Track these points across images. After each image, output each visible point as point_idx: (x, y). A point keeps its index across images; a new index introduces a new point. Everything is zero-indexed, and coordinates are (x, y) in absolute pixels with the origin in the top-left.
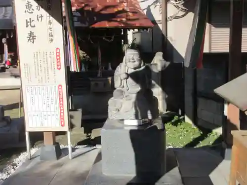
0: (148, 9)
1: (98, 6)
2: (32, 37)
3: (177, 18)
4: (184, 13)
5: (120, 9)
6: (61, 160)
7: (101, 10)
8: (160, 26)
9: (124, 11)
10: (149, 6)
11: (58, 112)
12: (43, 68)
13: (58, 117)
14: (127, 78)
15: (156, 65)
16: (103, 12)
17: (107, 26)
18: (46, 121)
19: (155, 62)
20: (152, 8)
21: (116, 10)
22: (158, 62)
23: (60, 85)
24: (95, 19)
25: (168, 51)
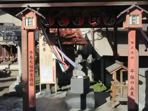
0: (86, 34)
1: (64, 34)
2: (44, 49)
3: (98, 40)
4: (101, 38)
5: (74, 36)
6: (52, 95)
7: (66, 36)
8: (91, 43)
9: (75, 37)
10: (86, 33)
11: (52, 77)
12: (48, 61)
13: (52, 78)
14: (78, 64)
15: (89, 60)
16: (67, 37)
17: (69, 43)
18: (48, 80)
19: (89, 59)
20: (88, 34)
21: (72, 36)
22: (90, 59)
23: (54, 67)
24: (63, 40)
25: (95, 54)
